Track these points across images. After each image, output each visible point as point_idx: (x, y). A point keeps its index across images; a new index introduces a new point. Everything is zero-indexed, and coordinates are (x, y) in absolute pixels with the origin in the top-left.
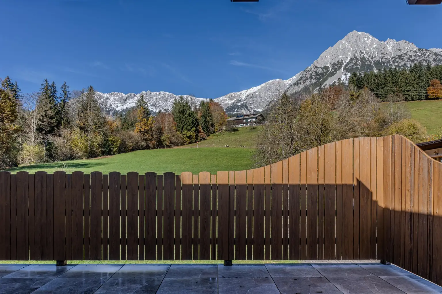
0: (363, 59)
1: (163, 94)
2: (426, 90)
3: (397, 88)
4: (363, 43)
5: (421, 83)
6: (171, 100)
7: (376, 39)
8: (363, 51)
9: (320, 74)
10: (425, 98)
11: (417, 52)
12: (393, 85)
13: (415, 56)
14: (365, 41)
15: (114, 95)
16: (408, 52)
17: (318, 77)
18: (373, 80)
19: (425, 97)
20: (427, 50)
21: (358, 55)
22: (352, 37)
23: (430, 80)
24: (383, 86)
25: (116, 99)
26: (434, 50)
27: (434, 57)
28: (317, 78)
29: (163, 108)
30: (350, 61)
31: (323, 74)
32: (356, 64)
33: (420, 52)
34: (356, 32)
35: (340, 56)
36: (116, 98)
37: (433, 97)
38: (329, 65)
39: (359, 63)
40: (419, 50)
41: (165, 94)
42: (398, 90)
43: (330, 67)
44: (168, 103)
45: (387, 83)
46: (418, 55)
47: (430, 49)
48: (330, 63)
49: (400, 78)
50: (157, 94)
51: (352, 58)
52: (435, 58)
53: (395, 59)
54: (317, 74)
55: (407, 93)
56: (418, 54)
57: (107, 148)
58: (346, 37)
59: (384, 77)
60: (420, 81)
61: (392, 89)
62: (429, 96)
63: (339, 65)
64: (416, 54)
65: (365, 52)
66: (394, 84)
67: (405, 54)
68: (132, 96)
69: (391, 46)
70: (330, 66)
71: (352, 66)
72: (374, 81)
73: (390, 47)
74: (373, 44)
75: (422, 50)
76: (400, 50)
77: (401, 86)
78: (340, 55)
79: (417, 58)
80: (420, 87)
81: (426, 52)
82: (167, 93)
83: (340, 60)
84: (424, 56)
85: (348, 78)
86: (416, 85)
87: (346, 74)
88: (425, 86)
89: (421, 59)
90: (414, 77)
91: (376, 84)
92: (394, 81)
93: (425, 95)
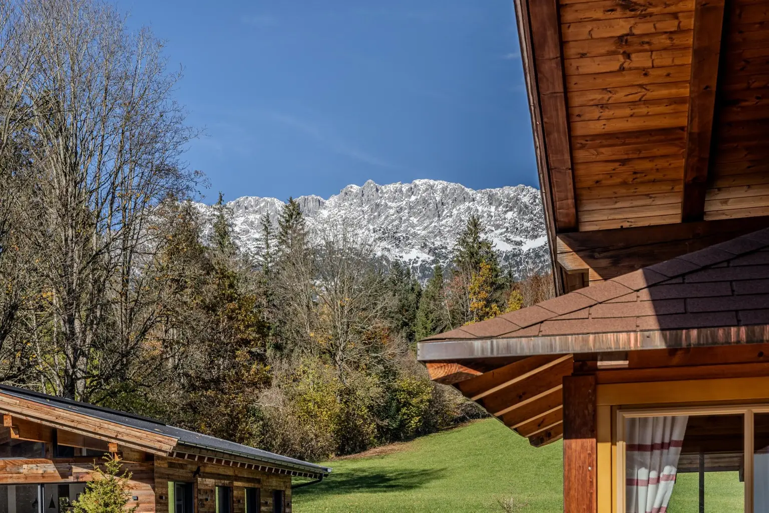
1: (427, 189)
6: (455, 212)
15: (246, 208)
25: (252, 223)
29: (426, 245)
36: (252, 217)
41: (432, 187)
44: (444, 222)
50: (401, 191)
68: (311, 205)
82: (439, 184)
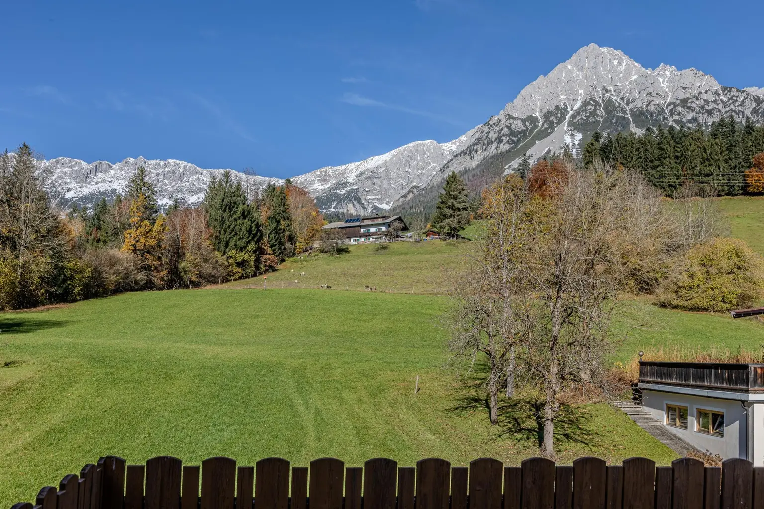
0: (609, 104)
1: (175, 165)
2: (744, 176)
3: (685, 169)
4: (609, 71)
5: (733, 160)
6: (190, 179)
7: (636, 64)
8: (609, 88)
9: (520, 133)
10: (741, 192)
11: (719, 95)
12: (676, 162)
13: (715, 101)
14: (613, 66)
15: (63, 164)
16: (700, 93)
17: (515, 139)
18: (636, 150)
19: (741, 190)
20: (740, 91)
21: (598, 96)
22: (587, 58)
23: (753, 154)
24: (657, 163)
25: (66, 173)
26: (754, 91)
27: (754, 105)
28: (513, 141)
29: (172, 196)
30: (581, 107)
31: (524, 132)
32: (594, 113)
33: (726, 94)
34: (596, 46)
35: (562, 97)
36: (66, 170)
37: (757, 190)
38: (537, 114)
39: (601, 112)
40: (724, 89)
41: (178, 164)
42: (686, 173)
43: (539, 118)
44: (184, 185)
45: (665, 158)
46: (721, 100)
47: (745, 89)
48: (541, 111)
49: (691, 148)
50: (159, 165)
51: (585, 102)
52: (755, 108)
53: (675, 107)
54: (512, 133)
55: (705, 179)
56: (721, 98)
57: (59, 286)
58: (574, 57)
59: (659, 144)
60: (732, 156)
61: (673, 170)
62: (749, 187)
63: (559, 115)
64: (717, 98)
65: (613, 90)
66: (679, 161)
67: (695, 97)
68: (104, 166)
69: (666, 79)
70: (539, 115)
71: (585, 118)
72: (637, 153)
73: (665, 82)
74: (630, 74)
75: (730, 91)
76: (685, 88)
77: (693, 165)
78: (562, 94)
79: (720, 107)
80: (731, 168)
81: (737, 95)
82: (182, 163)
83: (562, 104)
84: (733, 103)
85: (577, 142)
86: (723, 165)
87: (572, 135)
88: (743, 166)
89: (727, 109)
90: (720, 146)
91: (641, 158)
92: (679, 154)
93: (740, 185)
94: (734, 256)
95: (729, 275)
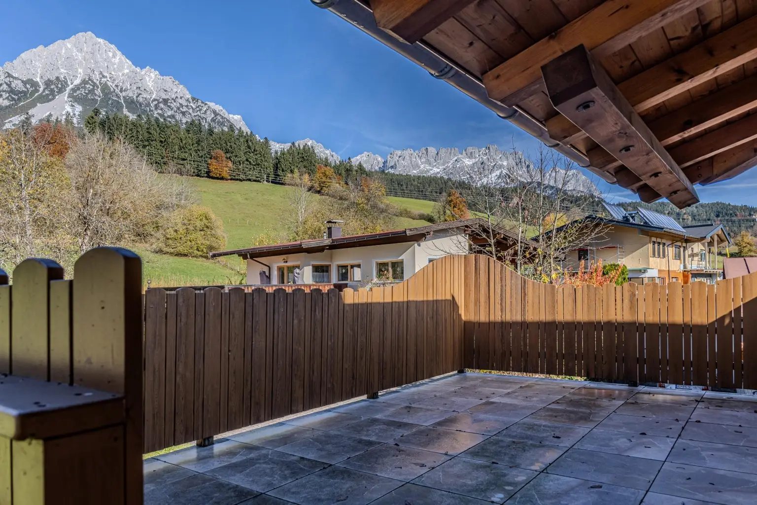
0: (105, 87)
2: (208, 164)
3: (167, 152)
4: (105, 60)
5: (201, 151)
7: (128, 61)
8: (105, 74)
9: (21, 92)
10: (206, 175)
11: (190, 102)
12: (161, 146)
13: (187, 106)
14: (108, 57)
16: (177, 97)
17: (16, 97)
18: (130, 130)
19: (206, 173)
20: (204, 103)
21: (96, 77)
22: (86, 43)
23: (213, 150)
24: (146, 143)
26: (212, 105)
27: (213, 115)
28: (13, 99)
30: (81, 84)
31: (25, 93)
32: (92, 92)
33: (195, 103)
34: (93, 35)
35: (62, 70)
37: (216, 175)
38: (38, 80)
39: (98, 92)
40: (193, 99)
42: (168, 155)
43: (40, 83)
45: (152, 141)
46: (191, 106)
47: (207, 102)
48: (42, 77)
49: (172, 137)
51: (84, 80)
52: (213, 118)
53: (159, 103)
54: (12, 91)
55: (182, 162)
56: (191, 105)
58: (73, 38)
59: (148, 129)
60: (200, 148)
61: (159, 151)
62: (211, 172)
63: (60, 86)
64: (189, 105)
65: (108, 77)
66: (163, 145)
67: (173, 99)
69: (152, 80)
70: (41, 81)
71: (84, 94)
72: (130, 132)
73: (151, 82)
74: (123, 67)
75: (197, 101)
76: (166, 91)
77: (173, 150)
78: (62, 68)
79: (191, 111)
80: (199, 157)
81: (202, 105)
83: (62, 77)
84: (199, 110)
85: (77, 113)
86: (194, 154)
87: (73, 106)
88: (207, 157)
89: (196, 114)
90: (192, 139)
91: (134, 137)
92: (163, 140)
93: (206, 170)
94: (204, 219)
95: (202, 232)
